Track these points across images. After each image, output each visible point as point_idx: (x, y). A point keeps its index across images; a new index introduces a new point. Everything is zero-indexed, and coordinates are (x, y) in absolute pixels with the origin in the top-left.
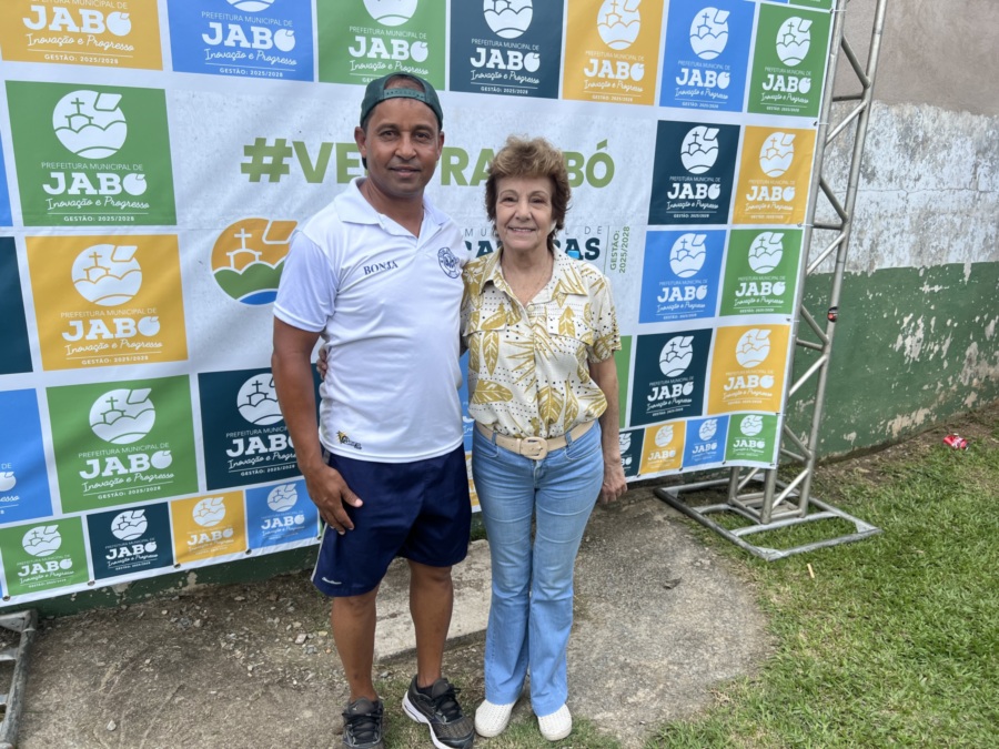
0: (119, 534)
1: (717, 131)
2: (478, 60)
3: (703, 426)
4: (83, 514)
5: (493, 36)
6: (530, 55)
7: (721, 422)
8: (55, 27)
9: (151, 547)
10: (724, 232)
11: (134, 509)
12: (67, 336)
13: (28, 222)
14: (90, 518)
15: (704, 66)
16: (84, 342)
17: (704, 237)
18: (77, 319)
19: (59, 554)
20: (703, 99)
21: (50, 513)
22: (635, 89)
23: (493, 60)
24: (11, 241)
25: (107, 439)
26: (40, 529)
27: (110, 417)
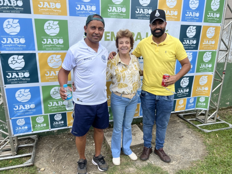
0: (56, 119)
1: (196, 27)
2: (137, 11)
3: (191, 99)
4: (49, 114)
5: (141, 6)
6: (150, 10)
7: (195, 98)
8: (45, 7)
9: (63, 122)
10: (197, 52)
11: (59, 114)
12: (46, 75)
13: (39, 50)
14: (50, 115)
15: (193, 11)
16: (49, 76)
17: (192, 53)
18: (48, 71)
19: (43, 123)
20: (192, 19)
21: (42, 113)
22: (175, 17)
23: (141, 11)
24: (35, 54)
25: (54, 98)
26: (40, 117)
27: (55, 93)
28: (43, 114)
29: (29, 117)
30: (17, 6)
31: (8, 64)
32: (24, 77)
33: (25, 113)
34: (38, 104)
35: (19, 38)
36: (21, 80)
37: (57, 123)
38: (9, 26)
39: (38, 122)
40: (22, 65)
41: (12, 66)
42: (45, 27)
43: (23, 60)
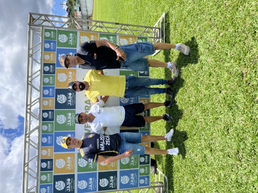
0: (143, 161)
9: (146, 157)
11: (140, 159)
16: (114, 165)
18: (110, 165)
25: (128, 162)
26: (140, 171)
27: (125, 161)
28: (139, 169)
29: (140, 177)
30: (70, 181)
31: (105, 187)
32: (113, 179)
33: (136, 179)
34: (131, 172)
35: (89, 181)
36: (115, 181)
37: (146, 160)
38: (82, 186)
39: (143, 172)
40: (105, 180)
41: (106, 185)
42: (82, 166)
43: (102, 179)
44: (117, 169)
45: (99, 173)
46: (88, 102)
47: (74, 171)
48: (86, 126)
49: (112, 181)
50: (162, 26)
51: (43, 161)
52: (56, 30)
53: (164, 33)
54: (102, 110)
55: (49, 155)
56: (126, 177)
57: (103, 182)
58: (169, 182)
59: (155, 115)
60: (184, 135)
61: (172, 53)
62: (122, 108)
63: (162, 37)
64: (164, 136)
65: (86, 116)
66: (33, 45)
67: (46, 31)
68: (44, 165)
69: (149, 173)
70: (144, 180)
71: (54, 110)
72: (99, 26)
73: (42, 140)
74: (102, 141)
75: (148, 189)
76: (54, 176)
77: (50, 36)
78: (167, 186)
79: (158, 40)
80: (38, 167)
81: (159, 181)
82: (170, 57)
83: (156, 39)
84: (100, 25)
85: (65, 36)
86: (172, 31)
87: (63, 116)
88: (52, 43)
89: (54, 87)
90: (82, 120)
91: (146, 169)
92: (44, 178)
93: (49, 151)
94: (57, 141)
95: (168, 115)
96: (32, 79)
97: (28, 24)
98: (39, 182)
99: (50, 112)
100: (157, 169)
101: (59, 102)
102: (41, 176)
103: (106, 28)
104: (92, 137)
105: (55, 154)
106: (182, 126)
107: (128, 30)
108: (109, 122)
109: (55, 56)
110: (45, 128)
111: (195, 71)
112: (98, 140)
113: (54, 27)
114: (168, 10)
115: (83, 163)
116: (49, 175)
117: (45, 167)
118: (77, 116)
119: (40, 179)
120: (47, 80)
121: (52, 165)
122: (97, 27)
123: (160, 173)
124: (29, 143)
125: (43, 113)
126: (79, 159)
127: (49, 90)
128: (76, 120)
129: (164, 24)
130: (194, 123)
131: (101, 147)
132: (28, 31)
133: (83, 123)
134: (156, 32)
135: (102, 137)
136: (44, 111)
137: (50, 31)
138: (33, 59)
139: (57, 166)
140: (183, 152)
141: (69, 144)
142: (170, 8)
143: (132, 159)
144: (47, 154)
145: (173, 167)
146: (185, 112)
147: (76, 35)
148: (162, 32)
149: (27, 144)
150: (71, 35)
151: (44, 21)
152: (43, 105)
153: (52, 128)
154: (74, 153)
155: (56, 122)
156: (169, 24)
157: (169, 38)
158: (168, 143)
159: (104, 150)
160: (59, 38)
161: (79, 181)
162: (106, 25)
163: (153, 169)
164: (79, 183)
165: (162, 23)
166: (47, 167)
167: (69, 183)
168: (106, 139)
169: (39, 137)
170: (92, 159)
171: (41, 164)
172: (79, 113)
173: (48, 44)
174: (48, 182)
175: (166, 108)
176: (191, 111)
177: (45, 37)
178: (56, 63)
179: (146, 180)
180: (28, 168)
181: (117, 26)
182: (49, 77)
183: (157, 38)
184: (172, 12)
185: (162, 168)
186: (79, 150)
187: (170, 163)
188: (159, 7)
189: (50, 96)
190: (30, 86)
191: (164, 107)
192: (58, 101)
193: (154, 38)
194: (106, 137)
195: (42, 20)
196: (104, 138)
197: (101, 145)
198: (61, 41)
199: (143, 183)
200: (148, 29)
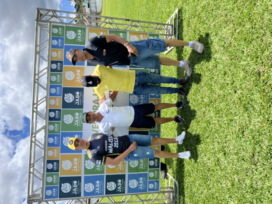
0: (153, 165)
8: (77, 168)
11: (149, 162)
14: (149, 168)
24: (106, 175)
25: (137, 165)
26: (150, 175)
27: (134, 165)
28: (148, 172)
29: (149, 181)
30: (77, 184)
31: (112, 191)
32: (121, 182)
33: (145, 183)
34: (140, 175)
35: (96, 184)
36: (123, 184)
37: (156, 164)
38: (89, 189)
39: (153, 176)
40: (113, 183)
41: (114, 189)
42: (89, 168)
43: (110, 183)
44: (125, 172)
45: (107, 176)
46: (96, 102)
47: (80, 173)
48: (94, 126)
49: (119, 184)
50: (175, 23)
51: (49, 162)
52: (64, 27)
53: (177, 30)
54: (111, 109)
55: (55, 155)
56: (135, 181)
57: (111, 185)
58: (179, 188)
59: (166, 117)
60: (196, 138)
61: (185, 51)
62: (131, 108)
63: (174, 35)
64: (175, 139)
65: (94, 115)
66: (40, 42)
67: (54, 27)
68: (50, 166)
69: (159, 177)
70: (154, 184)
71: (61, 109)
72: (108, 22)
73: (49, 140)
74: (110, 143)
75: (157, 194)
76: (60, 177)
77: (58, 33)
78: (178, 191)
79: (170, 37)
80: (44, 168)
81: (170, 186)
82: (183, 55)
83: (168, 37)
84: (110, 22)
85: (73, 32)
86: (185, 28)
87: (70, 116)
88: (60, 40)
89: (62, 85)
90: (90, 119)
91: (156, 174)
92: (50, 179)
93: (55, 152)
94: (64, 142)
95: (180, 117)
96: (39, 77)
97: (36, 20)
98: (45, 183)
99: (57, 112)
100: (168, 174)
101: (67, 101)
102: (46, 178)
103: (116, 24)
104: (100, 139)
105: (61, 155)
106: (195, 128)
107: (139, 27)
108: (118, 123)
109: (63, 53)
110: (52, 128)
111: (209, 69)
112: (106, 141)
113: (62, 23)
114: (182, 6)
115: (90, 165)
116: (55, 176)
117: (51, 168)
118: (85, 115)
119: (46, 180)
120: (54, 78)
121: (58, 166)
122: (107, 23)
123: (170, 178)
124: (35, 143)
125: (50, 113)
126: (86, 161)
127: (56, 89)
128: (83, 119)
129: (177, 20)
130: (207, 125)
131: (109, 149)
132: (36, 27)
133: (91, 123)
134: (169, 28)
135: (110, 139)
136: (50, 111)
137: (57, 27)
138: (40, 57)
139: (63, 167)
140: (194, 156)
141: (77, 146)
142: (183, 3)
143: (141, 162)
144: (53, 155)
145: (184, 171)
146: (198, 113)
147: (85, 31)
148: (175, 29)
149: (33, 144)
150: (80, 31)
151: (52, 17)
152: (50, 104)
153: (59, 128)
154: (81, 155)
155: (63, 122)
156: (182, 20)
157: (182, 36)
158: (179, 145)
159: (112, 152)
160: (67, 35)
161: (85, 184)
162: (116, 21)
163: (163, 174)
164: (85, 186)
165: (175, 19)
166: (53, 168)
167: (75, 185)
168: (115, 140)
169: (45, 137)
170: (100, 161)
171: (47, 165)
172: (87, 112)
173: (56, 41)
174: (54, 184)
175: (178, 109)
176: (204, 113)
177: (53, 34)
178: (63, 60)
179: (155, 185)
180: (34, 168)
181: (128, 22)
182: (56, 75)
183: (169, 35)
184: (186, 7)
185: (173, 172)
186: (86, 152)
187: (181, 167)
188: (172, 3)
189: (57, 95)
190: (36, 84)
191: (176, 108)
192: (65, 100)
193: (166, 35)
194: (115, 138)
195: (50, 16)
196: (112, 140)
197: (109, 147)
198: (69, 37)
199: (152, 187)
200: (159, 25)
